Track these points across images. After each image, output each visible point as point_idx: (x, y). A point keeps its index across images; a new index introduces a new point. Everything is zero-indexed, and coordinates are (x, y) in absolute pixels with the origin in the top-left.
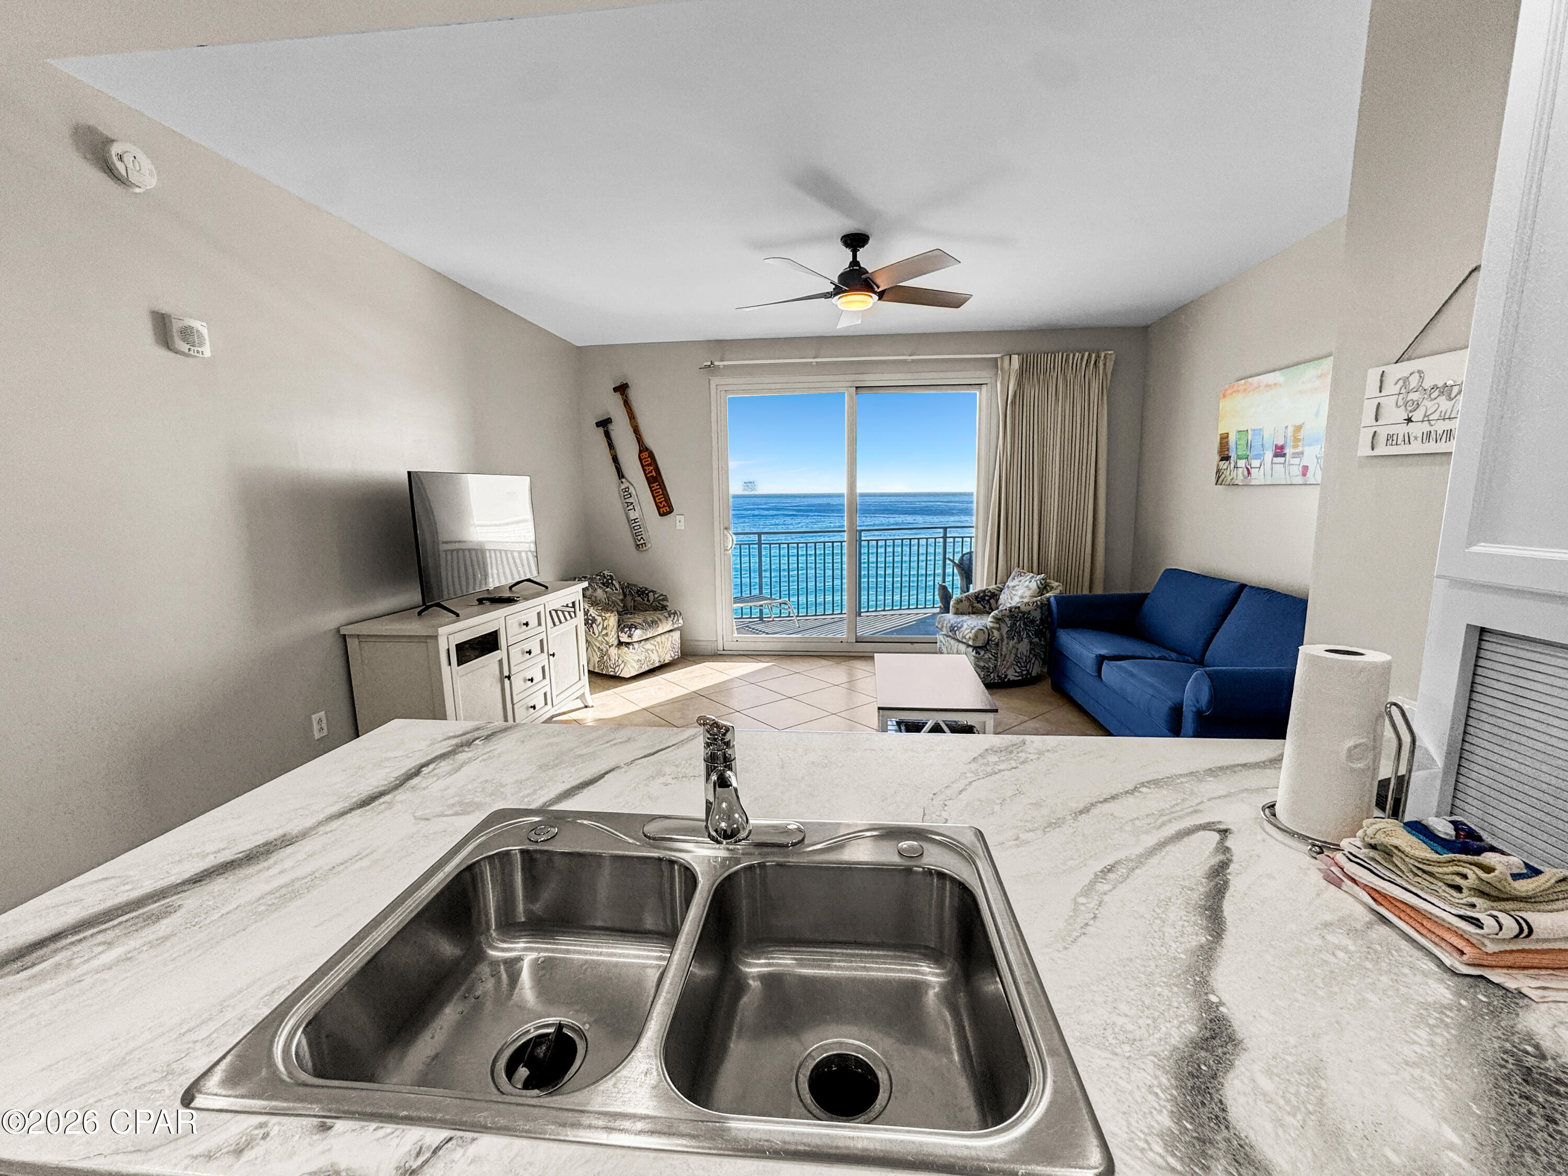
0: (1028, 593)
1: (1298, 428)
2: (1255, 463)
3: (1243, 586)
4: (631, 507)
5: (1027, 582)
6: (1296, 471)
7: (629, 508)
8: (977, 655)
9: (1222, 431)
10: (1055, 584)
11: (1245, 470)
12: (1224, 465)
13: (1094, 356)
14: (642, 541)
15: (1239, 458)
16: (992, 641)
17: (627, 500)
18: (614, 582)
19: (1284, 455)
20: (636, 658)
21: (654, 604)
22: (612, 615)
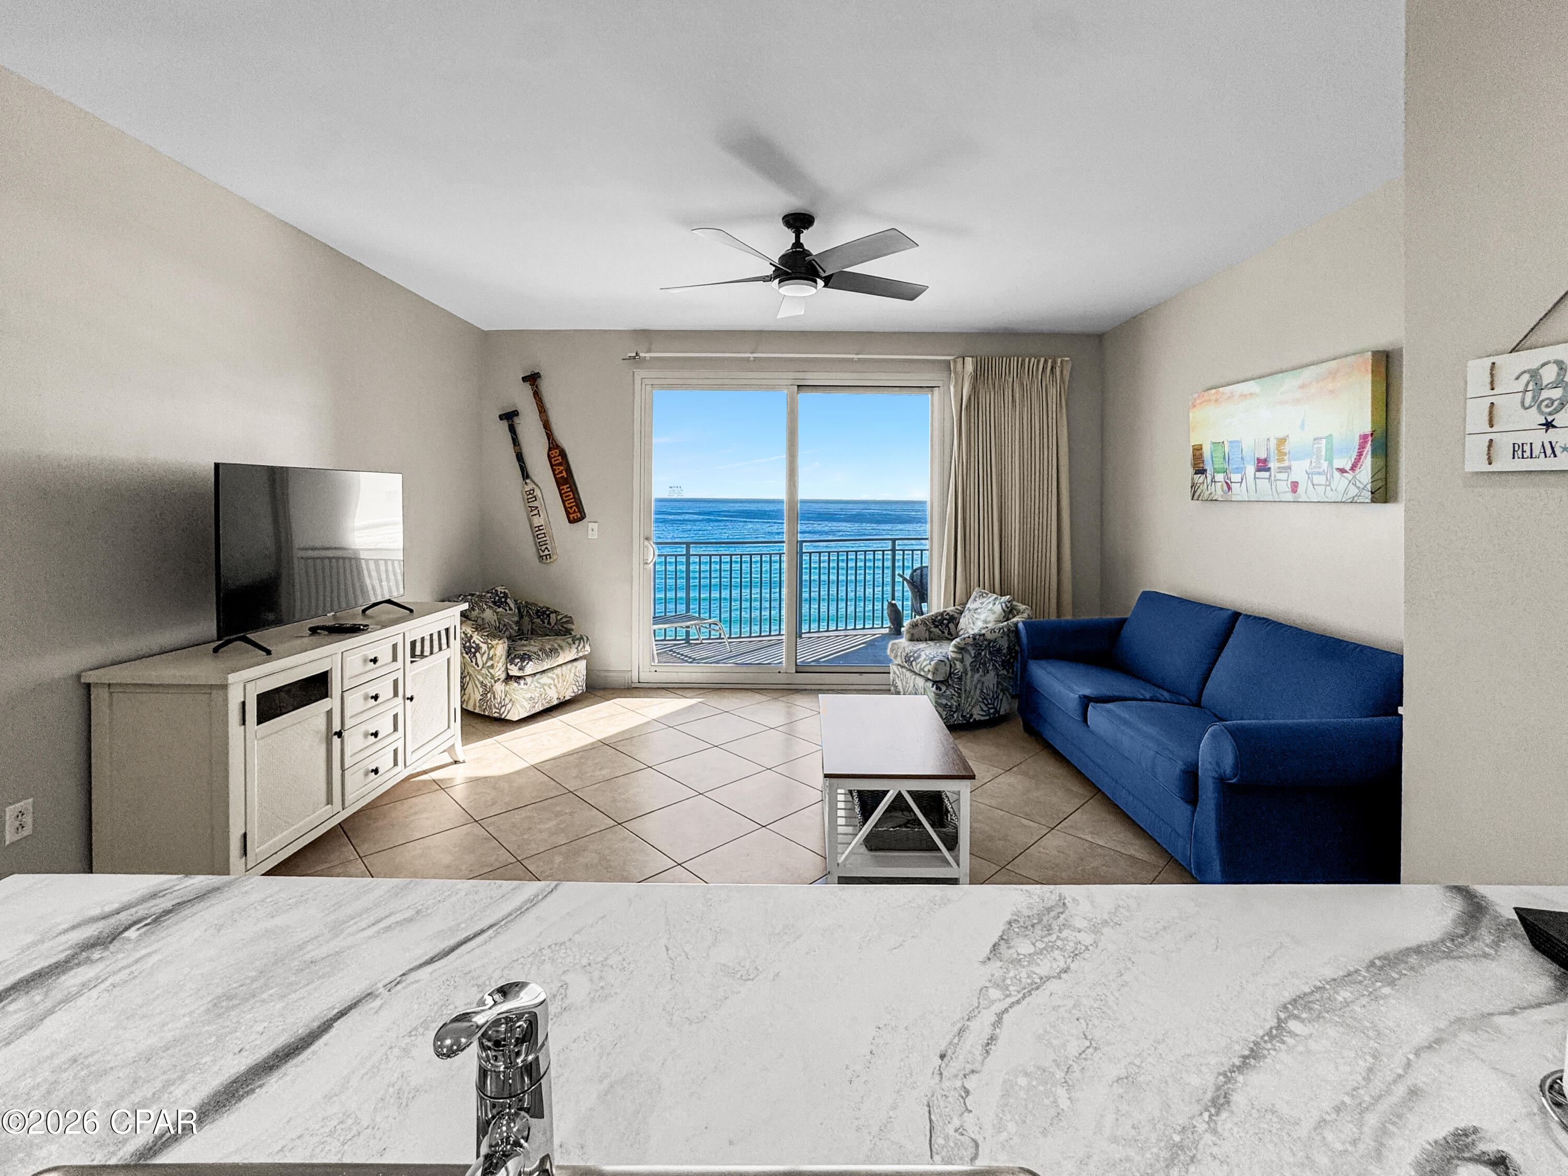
0: (992, 618)
1: (1282, 441)
2: (1236, 477)
3: (1236, 615)
4: (536, 512)
5: (991, 605)
6: (1284, 487)
7: (532, 514)
8: (937, 689)
9: (1194, 441)
10: (1022, 607)
11: (1225, 485)
12: (1199, 479)
13: (1050, 361)
14: (546, 552)
15: (1216, 471)
16: (955, 674)
17: (531, 504)
18: (508, 601)
19: (1269, 470)
20: (529, 696)
21: (556, 627)
22: (500, 642)
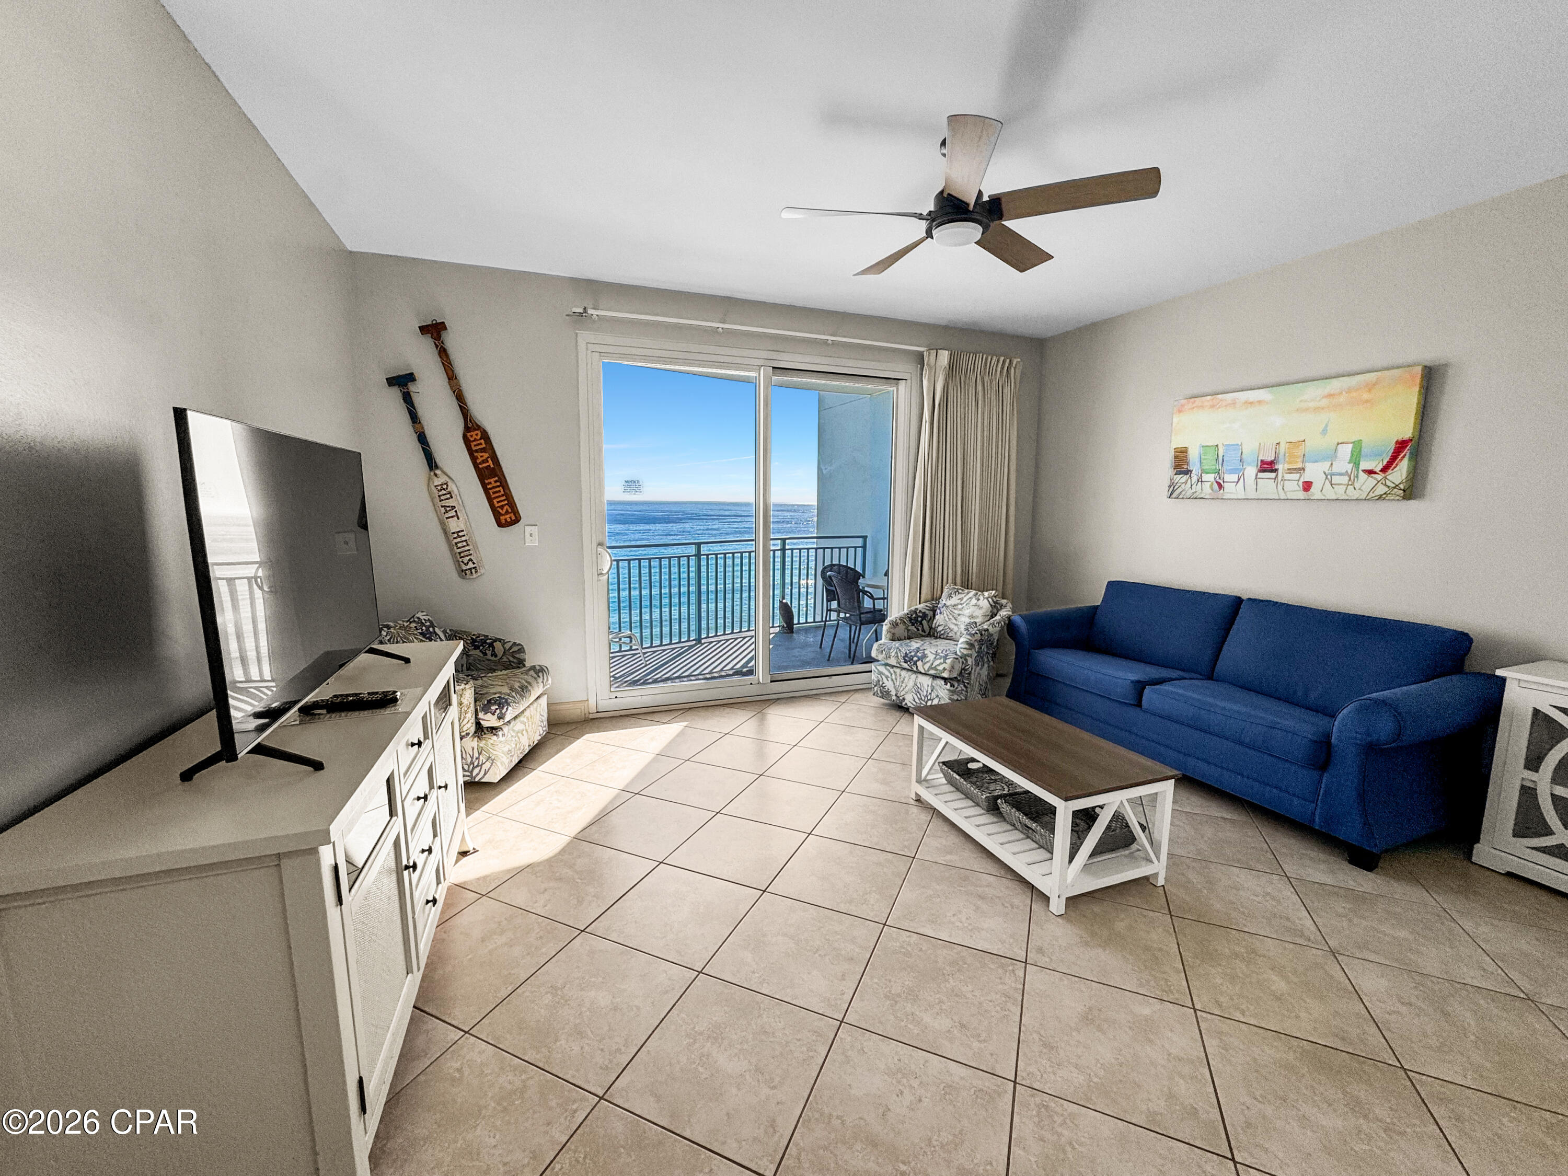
1: (1296, 445)
2: (1231, 478)
4: (452, 513)
6: (1295, 486)
7: (447, 515)
8: (952, 688)
9: (1178, 443)
11: (1216, 484)
12: (1181, 479)
14: (471, 565)
15: (1204, 472)
16: (966, 670)
17: (444, 503)
18: (437, 630)
20: (506, 749)
21: (505, 659)
22: (467, 686)
